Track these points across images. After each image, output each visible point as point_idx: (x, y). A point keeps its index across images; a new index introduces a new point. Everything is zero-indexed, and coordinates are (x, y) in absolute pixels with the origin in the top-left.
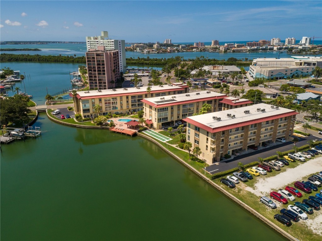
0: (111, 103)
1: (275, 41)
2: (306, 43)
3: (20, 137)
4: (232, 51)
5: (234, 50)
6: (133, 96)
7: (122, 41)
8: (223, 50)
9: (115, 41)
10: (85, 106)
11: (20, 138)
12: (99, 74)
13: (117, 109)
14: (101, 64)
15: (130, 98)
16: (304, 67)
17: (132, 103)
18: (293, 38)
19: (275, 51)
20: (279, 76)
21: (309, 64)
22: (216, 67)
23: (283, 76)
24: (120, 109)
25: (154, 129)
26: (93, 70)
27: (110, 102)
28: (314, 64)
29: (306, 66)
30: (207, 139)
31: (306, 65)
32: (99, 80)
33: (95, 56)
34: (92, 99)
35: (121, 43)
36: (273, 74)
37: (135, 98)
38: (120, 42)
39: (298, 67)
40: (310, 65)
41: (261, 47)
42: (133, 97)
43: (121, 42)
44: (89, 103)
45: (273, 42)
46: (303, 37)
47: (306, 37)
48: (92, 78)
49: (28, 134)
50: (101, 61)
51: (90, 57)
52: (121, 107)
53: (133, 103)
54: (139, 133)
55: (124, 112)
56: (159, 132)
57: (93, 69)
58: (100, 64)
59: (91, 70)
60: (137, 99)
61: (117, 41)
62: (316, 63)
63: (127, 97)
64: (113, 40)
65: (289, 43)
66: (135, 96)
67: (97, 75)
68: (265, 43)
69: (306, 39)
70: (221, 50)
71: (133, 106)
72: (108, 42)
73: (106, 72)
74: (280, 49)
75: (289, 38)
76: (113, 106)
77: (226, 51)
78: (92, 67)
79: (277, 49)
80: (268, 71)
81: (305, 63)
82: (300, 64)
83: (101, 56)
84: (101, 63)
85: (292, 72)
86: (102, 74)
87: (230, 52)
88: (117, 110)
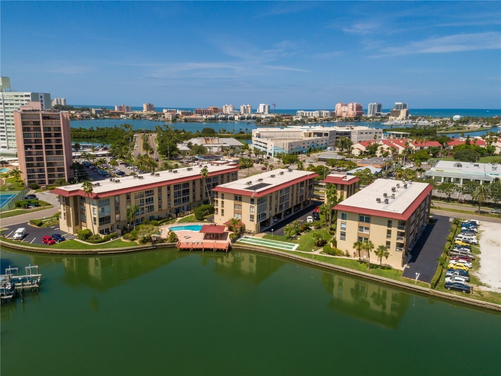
0: (145, 201)
1: (228, 108)
2: (264, 111)
3: (8, 295)
4: (183, 121)
5: (186, 119)
6: (176, 185)
7: (45, 94)
8: (171, 118)
9: (33, 94)
10: (103, 210)
11: (11, 296)
12: (48, 153)
13: (153, 210)
14: (53, 135)
15: (172, 188)
16: (314, 138)
17: (175, 197)
18: (248, 106)
19: (237, 121)
20: (298, 150)
21: (320, 134)
22: (208, 139)
23: (301, 149)
24: (158, 211)
25: (249, 233)
26: (34, 147)
27: (143, 199)
28: (326, 134)
29: (316, 137)
30: (389, 232)
31: (316, 135)
32: (49, 164)
33: (41, 120)
34: (115, 196)
35: (43, 99)
36: (293, 147)
37: (179, 189)
38: (41, 97)
39: (308, 139)
40: (321, 136)
41: (209, 116)
42: (176, 187)
43: (43, 97)
44: (109, 204)
45: (226, 109)
46: (260, 105)
47: (264, 105)
48: (33, 161)
49: (20, 284)
50: (52, 129)
51: (28, 122)
52: (160, 207)
53: (177, 197)
54: (235, 244)
55: (163, 215)
56: (263, 237)
57: (34, 145)
58: (50, 134)
59: (31, 147)
60: (182, 189)
61: (37, 94)
62: (328, 132)
63: (169, 188)
64: (29, 94)
65: (245, 111)
66: (178, 185)
67: (44, 156)
68: (216, 110)
69: (264, 107)
70: (167, 119)
71: (176, 203)
72: (17, 96)
73: (64, 149)
74: (242, 119)
75: (244, 105)
76: (147, 206)
77: (175, 120)
78: (33, 141)
79: (239, 119)
80: (288, 144)
81: (315, 133)
82: (309, 135)
83: (52, 119)
84: (53, 132)
85: (309, 145)
86: (55, 153)
87: (181, 121)
88: (154, 212)
